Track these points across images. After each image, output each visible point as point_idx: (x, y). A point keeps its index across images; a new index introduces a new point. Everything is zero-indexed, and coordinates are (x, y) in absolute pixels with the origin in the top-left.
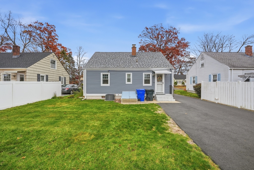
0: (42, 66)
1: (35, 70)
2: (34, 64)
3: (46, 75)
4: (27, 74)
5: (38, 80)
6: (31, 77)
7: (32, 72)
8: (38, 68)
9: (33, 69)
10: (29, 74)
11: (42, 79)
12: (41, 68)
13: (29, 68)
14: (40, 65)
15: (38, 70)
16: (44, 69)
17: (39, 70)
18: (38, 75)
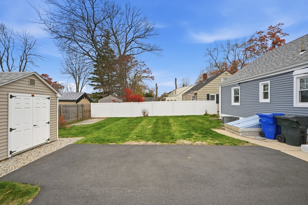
0: (211, 87)
1: (205, 91)
2: (204, 87)
3: (216, 95)
4: (198, 95)
5: (208, 99)
6: (201, 97)
7: (202, 93)
8: (207, 89)
9: (202, 91)
10: (199, 95)
11: (213, 98)
12: (211, 89)
13: (199, 91)
14: (209, 87)
15: (207, 91)
16: (215, 89)
17: (209, 91)
18: (208, 95)
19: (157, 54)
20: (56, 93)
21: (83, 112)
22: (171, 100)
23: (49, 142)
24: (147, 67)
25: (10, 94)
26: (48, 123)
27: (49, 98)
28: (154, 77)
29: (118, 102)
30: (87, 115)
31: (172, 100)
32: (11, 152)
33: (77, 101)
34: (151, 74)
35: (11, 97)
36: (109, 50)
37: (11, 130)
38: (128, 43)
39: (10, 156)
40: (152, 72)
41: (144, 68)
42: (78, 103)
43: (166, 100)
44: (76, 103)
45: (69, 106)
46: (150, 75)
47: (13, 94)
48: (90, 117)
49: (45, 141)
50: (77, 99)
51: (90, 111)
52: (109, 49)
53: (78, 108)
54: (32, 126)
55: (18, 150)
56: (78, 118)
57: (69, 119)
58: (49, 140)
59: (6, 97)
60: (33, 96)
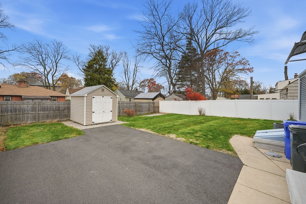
19: (246, 40)
20: (116, 95)
21: (154, 107)
22: (266, 99)
23: (112, 122)
24: (242, 57)
25: (93, 96)
26: (111, 111)
27: (112, 98)
28: (253, 68)
29: (179, 100)
30: (156, 109)
31: (263, 99)
32: (93, 122)
33: (153, 99)
34: (249, 64)
35: (93, 97)
36: (192, 50)
37: (93, 112)
38: (208, 38)
39: (92, 124)
40: (249, 63)
41: (237, 59)
42: (154, 101)
43: (259, 98)
44: (153, 101)
45: (143, 103)
46: (247, 67)
47: (94, 96)
48: (159, 112)
49: (109, 121)
50: (153, 97)
51: (159, 107)
52: (192, 48)
53: (149, 105)
54: (102, 112)
55: (96, 122)
56: (149, 111)
57: (143, 112)
58: (111, 120)
59: (91, 97)
60: (103, 97)
